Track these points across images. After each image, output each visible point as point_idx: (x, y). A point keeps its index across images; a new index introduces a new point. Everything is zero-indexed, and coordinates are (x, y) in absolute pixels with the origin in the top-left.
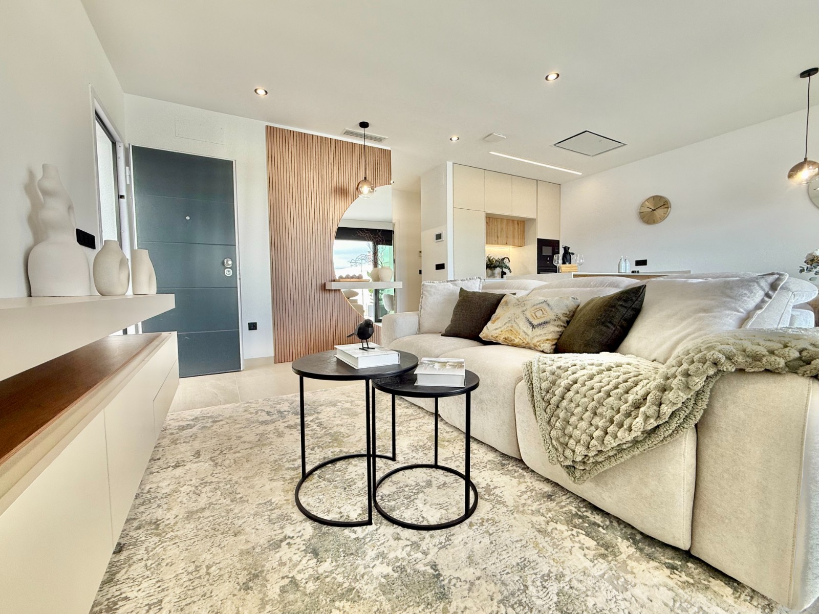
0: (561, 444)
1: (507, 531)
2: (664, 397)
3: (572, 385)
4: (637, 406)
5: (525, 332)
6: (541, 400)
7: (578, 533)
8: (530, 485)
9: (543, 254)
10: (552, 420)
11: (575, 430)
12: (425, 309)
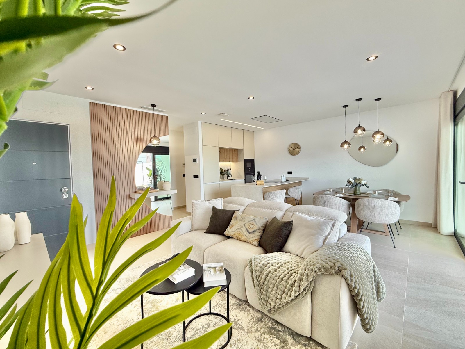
0: (265, 301)
1: (246, 344)
2: (301, 283)
3: (268, 274)
4: (292, 286)
5: (246, 235)
6: (257, 281)
7: (273, 337)
8: (252, 315)
9: (247, 166)
10: (261, 290)
11: (270, 294)
12: (195, 217)
